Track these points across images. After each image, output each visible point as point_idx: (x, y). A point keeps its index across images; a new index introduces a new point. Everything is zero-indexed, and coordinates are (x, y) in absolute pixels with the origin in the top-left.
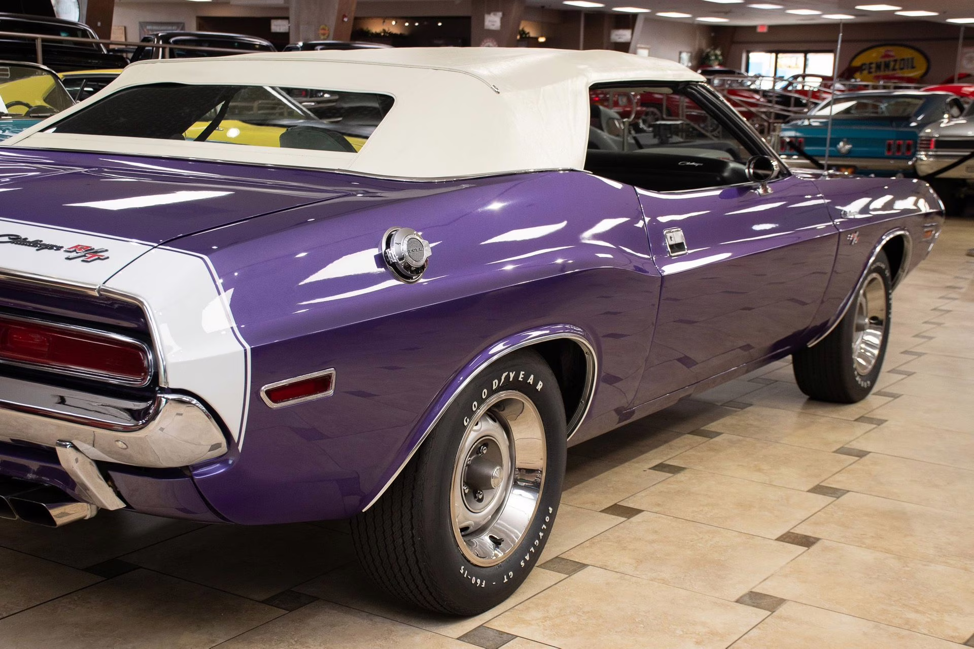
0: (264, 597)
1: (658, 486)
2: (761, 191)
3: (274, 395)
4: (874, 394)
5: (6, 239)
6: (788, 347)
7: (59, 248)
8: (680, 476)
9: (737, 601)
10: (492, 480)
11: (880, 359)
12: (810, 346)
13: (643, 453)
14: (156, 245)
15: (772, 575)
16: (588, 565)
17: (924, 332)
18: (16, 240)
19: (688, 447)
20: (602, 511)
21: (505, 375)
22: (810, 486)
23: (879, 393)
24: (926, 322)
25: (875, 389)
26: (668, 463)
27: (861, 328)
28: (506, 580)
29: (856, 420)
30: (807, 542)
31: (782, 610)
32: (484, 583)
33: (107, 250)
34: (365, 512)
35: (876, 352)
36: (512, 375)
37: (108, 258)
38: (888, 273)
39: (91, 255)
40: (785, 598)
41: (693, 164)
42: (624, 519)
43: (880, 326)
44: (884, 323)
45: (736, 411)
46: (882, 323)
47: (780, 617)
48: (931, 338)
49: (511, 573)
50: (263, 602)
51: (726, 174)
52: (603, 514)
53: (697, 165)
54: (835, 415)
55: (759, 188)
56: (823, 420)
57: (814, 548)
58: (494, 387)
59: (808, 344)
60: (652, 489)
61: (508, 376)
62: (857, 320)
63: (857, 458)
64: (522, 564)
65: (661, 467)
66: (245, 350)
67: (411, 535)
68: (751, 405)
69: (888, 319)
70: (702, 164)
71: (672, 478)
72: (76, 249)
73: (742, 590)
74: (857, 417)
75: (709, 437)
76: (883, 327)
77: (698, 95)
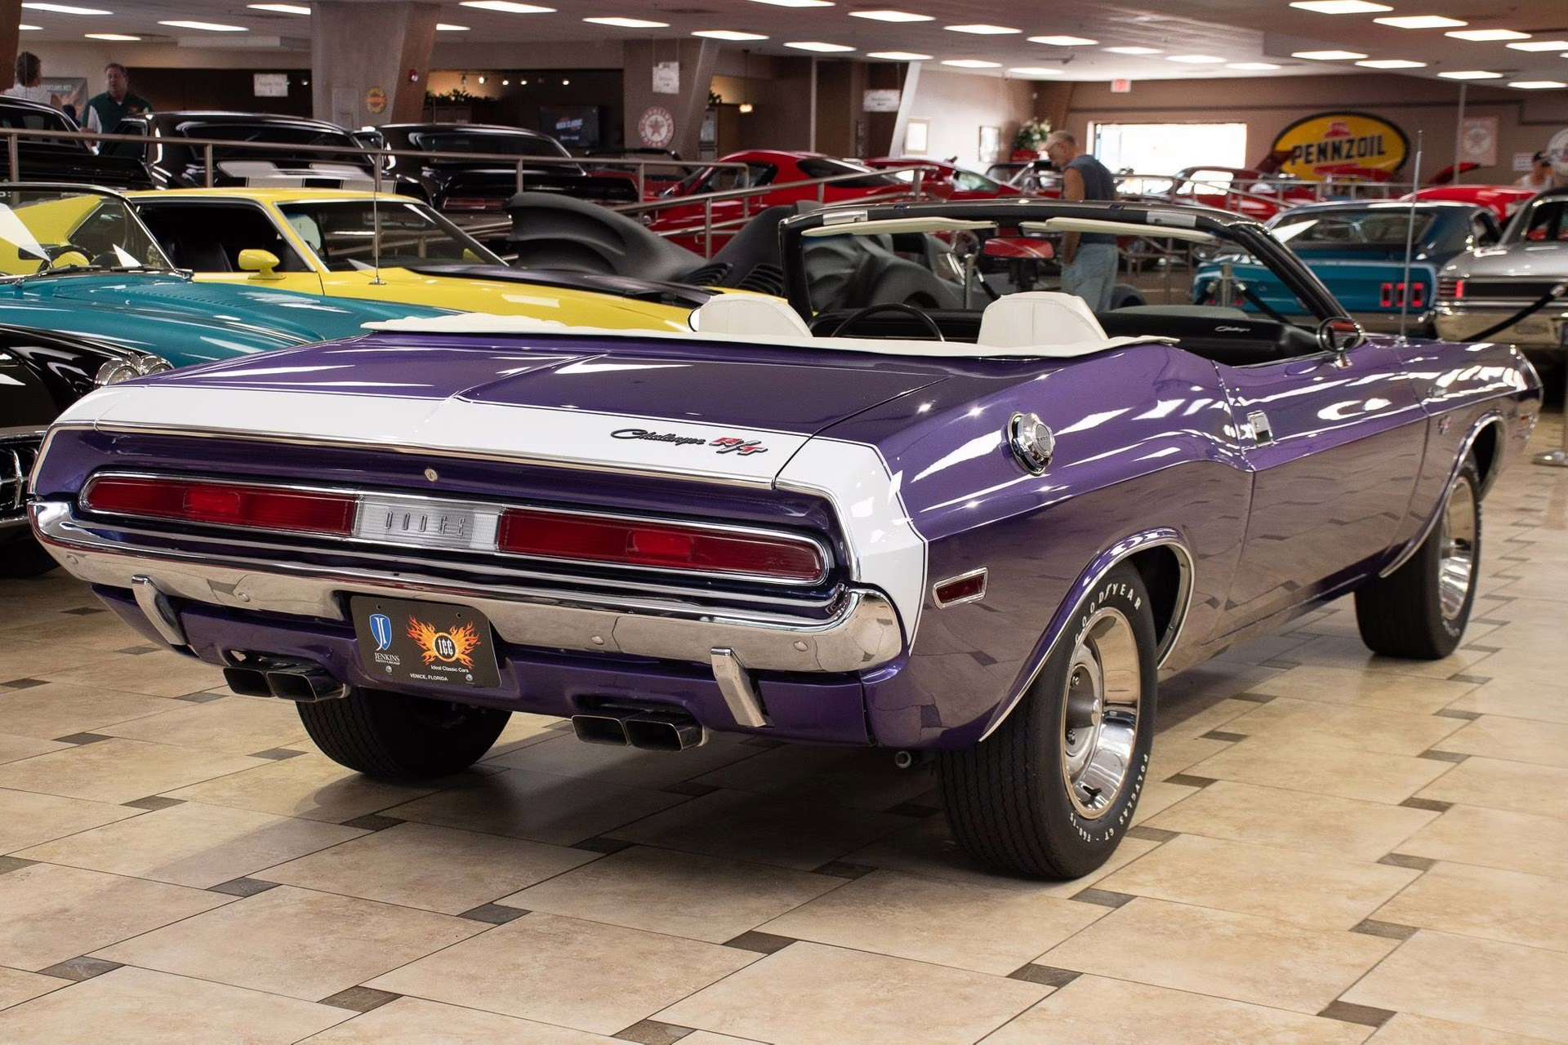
0: (815, 867)
1: (1223, 755)
2: (1339, 363)
3: (947, 594)
4: (1462, 648)
5: (630, 434)
6: (1363, 575)
7: (702, 442)
8: (1243, 744)
9: (1379, 862)
10: (1093, 716)
11: (1470, 595)
12: (1384, 576)
13: (1181, 720)
14: (811, 435)
15: (1409, 838)
16: (1180, 833)
17: (1503, 571)
18: (641, 434)
19: (1237, 714)
20: (1167, 781)
21: (1110, 586)
22: (1420, 751)
23: (1468, 647)
24: (1502, 558)
25: (1463, 642)
26: (1221, 730)
27: (1446, 554)
28: (1107, 838)
29: (1450, 679)
30: (1440, 807)
31: (1435, 869)
32: (1089, 837)
33: (760, 442)
34: (983, 741)
35: (1464, 586)
36: (1115, 587)
37: (767, 450)
38: (1476, 477)
39: (748, 449)
40: (1435, 858)
41: (1236, 329)
42: (1197, 789)
43: (1467, 552)
44: (1473, 547)
45: (1283, 672)
46: (1470, 548)
47: (1437, 875)
48: (1517, 578)
49: (1111, 830)
50: (813, 872)
51: (1283, 342)
52: (1169, 785)
53: (1242, 330)
54: (1419, 674)
55: (1337, 360)
56: (1403, 679)
57: (1449, 813)
58: (1100, 601)
59: (1381, 573)
60: (1215, 757)
61: (1112, 589)
62: (1443, 545)
63: (1467, 721)
64: (1121, 820)
65: (1213, 735)
66: (924, 544)
67: (1024, 770)
68: (1299, 664)
69: (1477, 542)
70: (1248, 330)
71: (1234, 748)
72: (722, 442)
73: (1381, 852)
74: (1449, 675)
75: (1260, 702)
76: (1472, 552)
77: (1252, 240)
